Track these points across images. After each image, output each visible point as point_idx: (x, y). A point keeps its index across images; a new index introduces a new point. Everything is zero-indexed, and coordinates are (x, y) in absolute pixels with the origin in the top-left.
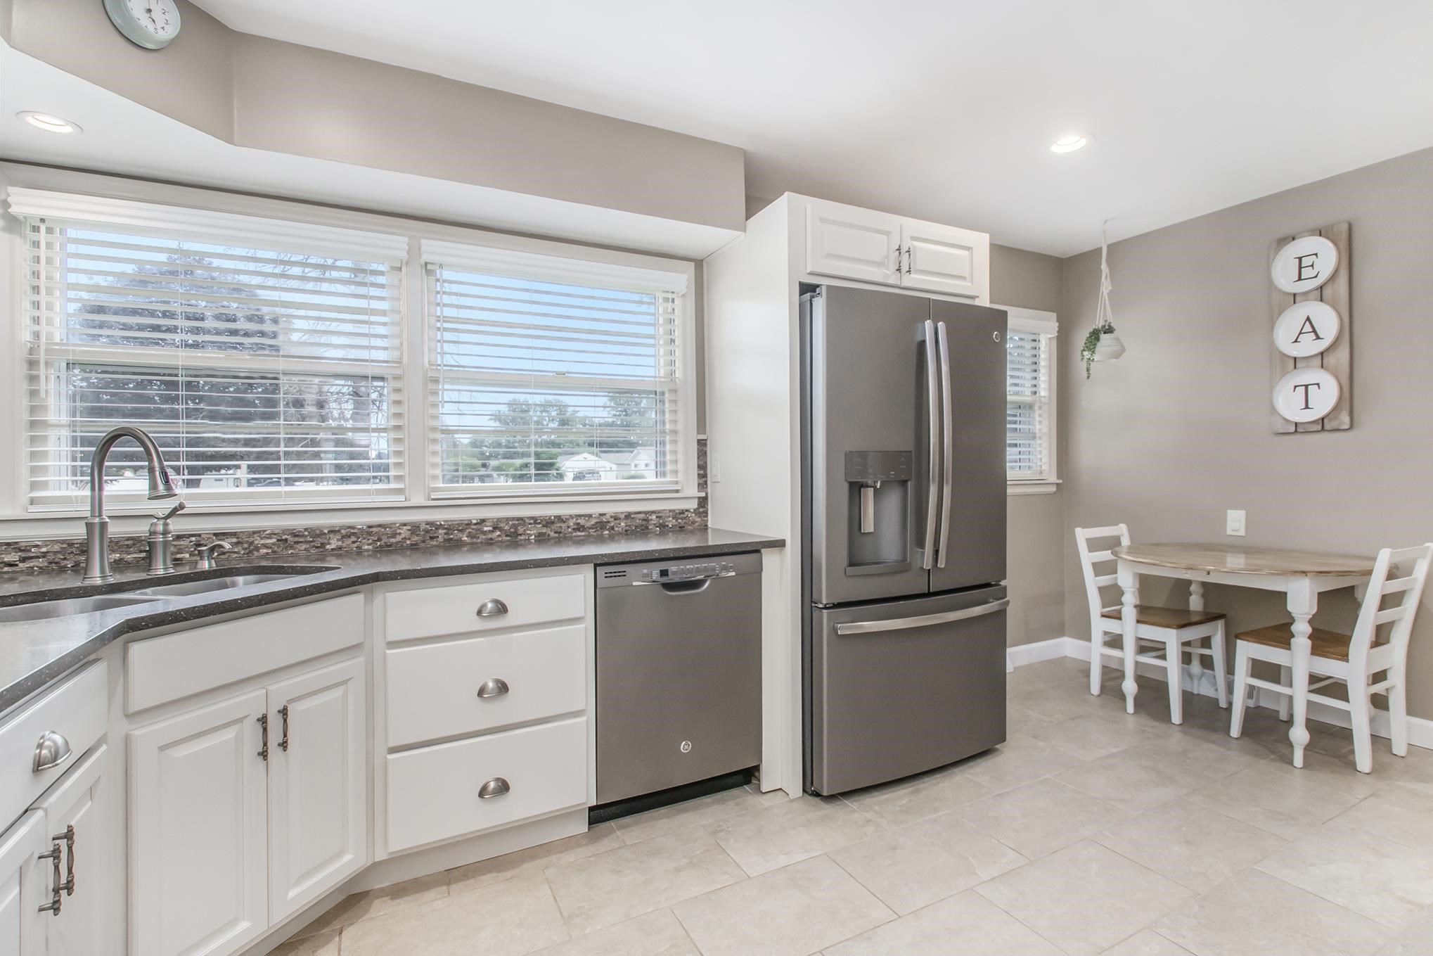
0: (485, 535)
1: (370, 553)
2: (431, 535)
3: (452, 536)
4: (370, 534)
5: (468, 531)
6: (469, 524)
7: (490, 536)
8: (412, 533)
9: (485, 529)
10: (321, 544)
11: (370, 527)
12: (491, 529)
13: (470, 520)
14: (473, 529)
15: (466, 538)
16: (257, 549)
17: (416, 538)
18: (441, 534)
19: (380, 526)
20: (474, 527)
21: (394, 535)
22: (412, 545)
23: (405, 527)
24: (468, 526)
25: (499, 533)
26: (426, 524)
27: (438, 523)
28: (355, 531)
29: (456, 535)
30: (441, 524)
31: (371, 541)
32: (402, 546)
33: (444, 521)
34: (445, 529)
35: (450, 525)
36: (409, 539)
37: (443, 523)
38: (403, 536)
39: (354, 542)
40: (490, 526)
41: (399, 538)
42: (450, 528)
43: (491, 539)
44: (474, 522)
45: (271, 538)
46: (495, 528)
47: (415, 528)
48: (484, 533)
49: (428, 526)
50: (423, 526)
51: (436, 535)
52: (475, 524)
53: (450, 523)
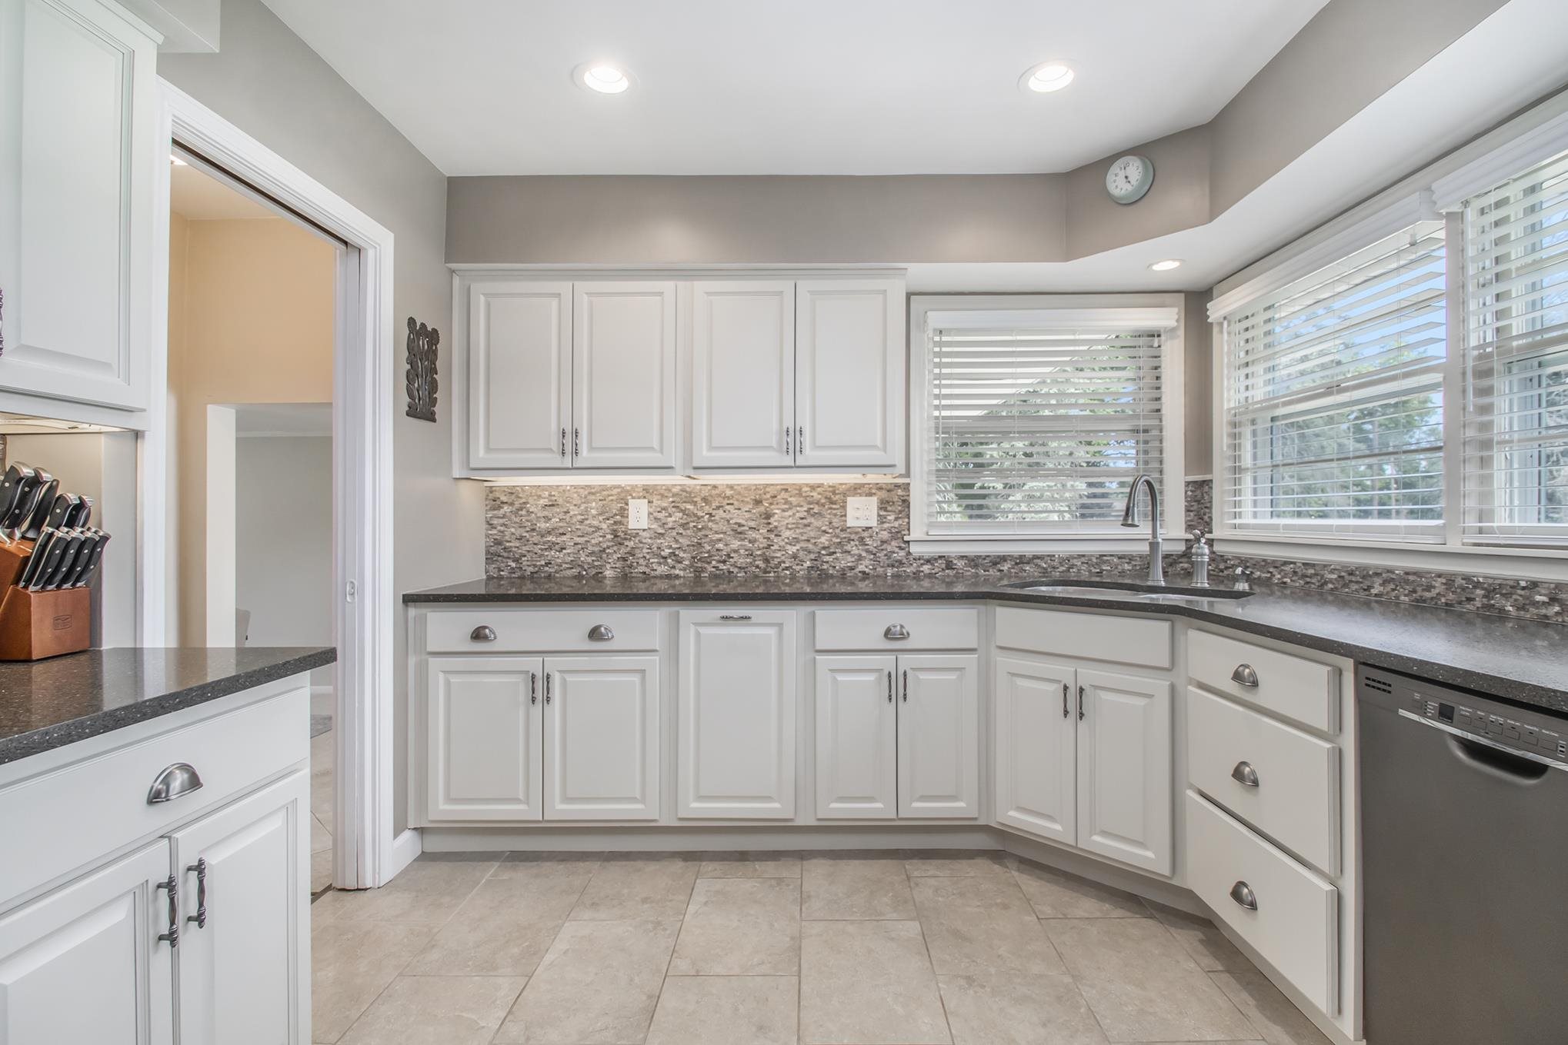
0: (1537, 608)
1: (1407, 606)
2: (1468, 596)
3: (1492, 602)
4: (1407, 582)
5: (1514, 597)
6: (1515, 586)
7: (1544, 611)
8: (1447, 589)
9: (1538, 598)
10: (1368, 586)
11: (1407, 573)
12: (1545, 599)
13: (1517, 581)
14: (1521, 596)
15: (1511, 609)
16: (1326, 583)
17: (1451, 596)
18: (1478, 595)
19: (1415, 574)
20: (1522, 592)
21: (1429, 588)
22: (1447, 604)
23: (1439, 579)
24: (1513, 590)
25: (1557, 609)
26: (1463, 579)
27: (1475, 579)
28: (1394, 576)
29: (1497, 600)
30: (1479, 582)
31: (1407, 592)
32: (1436, 604)
33: (1485, 577)
34: (1483, 589)
35: (1490, 585)
36: (1444, 596)
37: (1481, 580)
38: (1437, 591)
39: (1393, 590)
40: (1544, 595)
41: (1434, 593)
42: (1494, 588)
43: (1546, 617)
44: (1523, 584)
45: (1333, 573)
46: (1553, 600)
47: (1450, 580)
48: (1535, 604)
49: (1464, 582)
50: (1459, 581)
51: (1472, 596)
52: (1524, 588)
53: (1490, 581)
